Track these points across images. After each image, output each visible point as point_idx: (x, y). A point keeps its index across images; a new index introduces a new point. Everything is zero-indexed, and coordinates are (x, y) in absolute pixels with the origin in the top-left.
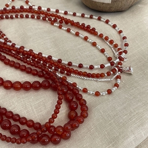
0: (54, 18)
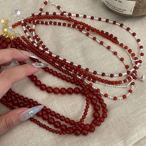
0: (82, 26)
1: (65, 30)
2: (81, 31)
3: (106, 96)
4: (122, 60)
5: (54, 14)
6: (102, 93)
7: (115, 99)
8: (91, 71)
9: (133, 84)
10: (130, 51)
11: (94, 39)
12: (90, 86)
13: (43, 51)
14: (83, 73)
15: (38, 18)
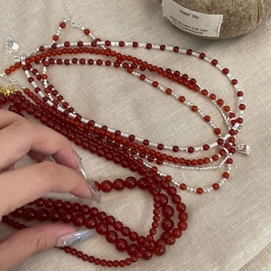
0: (131, 62)
1: (101, 71)
2: (130, 72)
3: (183, 187)
4: (207, 119)
5: (80, 44)
6: (176, 182)
7: (200, 191)
8: (153, 144)
9: (230, 161)
10: (220, 102)
11: (155, 85)
12: (154, 171)
13: (65, 114)
14: (140, 150)
15: (51, 54)
